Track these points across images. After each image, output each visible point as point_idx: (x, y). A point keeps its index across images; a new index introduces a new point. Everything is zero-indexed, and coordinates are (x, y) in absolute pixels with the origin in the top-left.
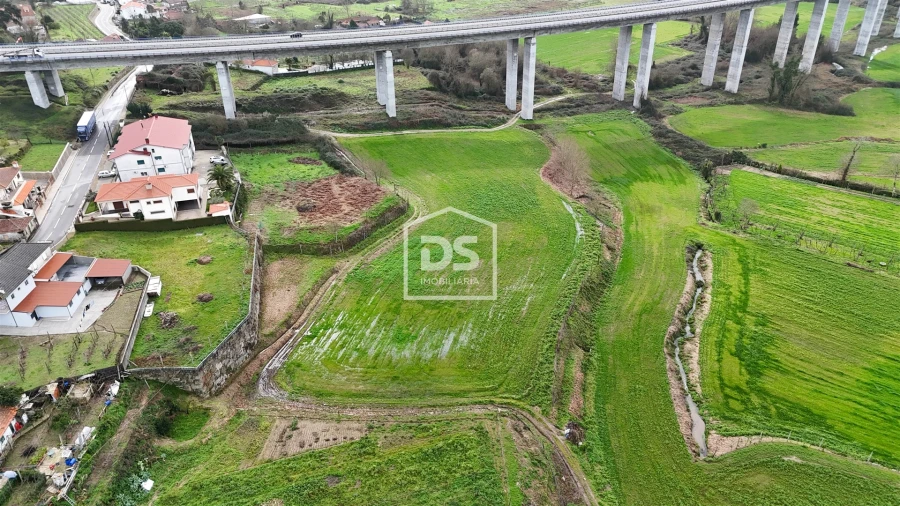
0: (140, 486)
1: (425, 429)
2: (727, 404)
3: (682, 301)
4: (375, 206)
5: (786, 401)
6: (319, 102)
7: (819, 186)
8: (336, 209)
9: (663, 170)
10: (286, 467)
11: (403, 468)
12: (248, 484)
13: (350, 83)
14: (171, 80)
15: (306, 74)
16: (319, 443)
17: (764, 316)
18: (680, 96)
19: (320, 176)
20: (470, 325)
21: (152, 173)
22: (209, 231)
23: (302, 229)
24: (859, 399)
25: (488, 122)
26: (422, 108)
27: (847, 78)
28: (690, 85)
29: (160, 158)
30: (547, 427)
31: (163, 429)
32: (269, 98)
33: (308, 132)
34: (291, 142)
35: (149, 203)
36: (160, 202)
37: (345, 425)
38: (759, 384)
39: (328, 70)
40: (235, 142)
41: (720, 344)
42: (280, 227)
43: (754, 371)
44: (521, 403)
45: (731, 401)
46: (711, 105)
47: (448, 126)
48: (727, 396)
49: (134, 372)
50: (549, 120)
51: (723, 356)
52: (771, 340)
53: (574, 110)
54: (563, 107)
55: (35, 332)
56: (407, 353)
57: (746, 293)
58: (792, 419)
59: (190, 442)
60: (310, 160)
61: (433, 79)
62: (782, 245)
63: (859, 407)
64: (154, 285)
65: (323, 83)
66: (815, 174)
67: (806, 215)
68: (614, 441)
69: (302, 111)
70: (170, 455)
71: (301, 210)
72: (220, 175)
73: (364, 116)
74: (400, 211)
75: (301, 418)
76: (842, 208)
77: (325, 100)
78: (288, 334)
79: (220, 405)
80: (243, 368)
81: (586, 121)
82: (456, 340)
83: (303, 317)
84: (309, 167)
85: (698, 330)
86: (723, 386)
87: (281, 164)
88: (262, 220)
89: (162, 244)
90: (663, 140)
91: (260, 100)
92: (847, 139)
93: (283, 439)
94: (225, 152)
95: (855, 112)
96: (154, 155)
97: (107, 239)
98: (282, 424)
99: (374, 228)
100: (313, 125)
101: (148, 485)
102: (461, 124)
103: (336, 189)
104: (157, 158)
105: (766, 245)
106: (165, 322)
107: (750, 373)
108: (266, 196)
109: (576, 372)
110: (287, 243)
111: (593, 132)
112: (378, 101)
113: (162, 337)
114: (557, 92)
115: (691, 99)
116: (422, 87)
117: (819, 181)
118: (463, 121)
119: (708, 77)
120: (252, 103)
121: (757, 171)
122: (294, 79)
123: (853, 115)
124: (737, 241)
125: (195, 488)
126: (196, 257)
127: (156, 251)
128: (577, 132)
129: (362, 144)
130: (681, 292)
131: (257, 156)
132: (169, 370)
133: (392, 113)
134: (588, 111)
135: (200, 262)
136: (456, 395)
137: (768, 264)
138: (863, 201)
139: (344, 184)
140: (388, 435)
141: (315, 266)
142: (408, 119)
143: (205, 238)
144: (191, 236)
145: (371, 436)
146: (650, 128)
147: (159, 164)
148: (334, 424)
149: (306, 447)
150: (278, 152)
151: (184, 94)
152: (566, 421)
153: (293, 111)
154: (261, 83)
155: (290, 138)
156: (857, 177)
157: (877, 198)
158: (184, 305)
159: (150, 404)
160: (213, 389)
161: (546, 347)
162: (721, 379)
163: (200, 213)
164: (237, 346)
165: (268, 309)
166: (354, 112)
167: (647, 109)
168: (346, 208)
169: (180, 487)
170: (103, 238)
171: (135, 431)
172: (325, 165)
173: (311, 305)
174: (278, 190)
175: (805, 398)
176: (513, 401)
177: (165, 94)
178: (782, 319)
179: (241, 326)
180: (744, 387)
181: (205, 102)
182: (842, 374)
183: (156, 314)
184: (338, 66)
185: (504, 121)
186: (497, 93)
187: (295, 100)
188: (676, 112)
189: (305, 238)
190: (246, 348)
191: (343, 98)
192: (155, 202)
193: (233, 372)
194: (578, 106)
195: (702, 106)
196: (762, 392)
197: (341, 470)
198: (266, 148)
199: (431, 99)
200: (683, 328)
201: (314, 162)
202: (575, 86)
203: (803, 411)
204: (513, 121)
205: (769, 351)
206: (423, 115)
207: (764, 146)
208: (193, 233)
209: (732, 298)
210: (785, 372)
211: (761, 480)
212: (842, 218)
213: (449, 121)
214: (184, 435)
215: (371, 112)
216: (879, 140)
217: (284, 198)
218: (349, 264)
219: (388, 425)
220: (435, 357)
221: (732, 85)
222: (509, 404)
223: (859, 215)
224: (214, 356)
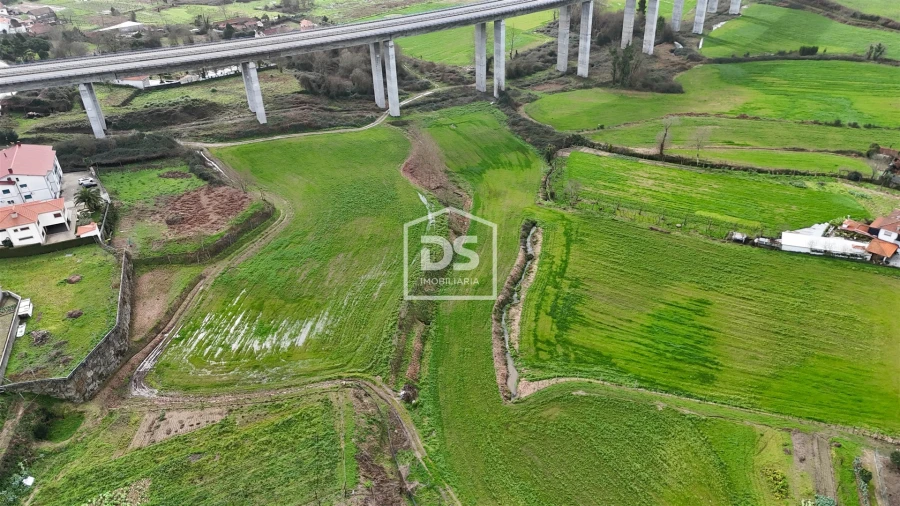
0: (21, 483)
1: (279, 406)
2: (537, 356)
3: (512, 273)
4: (241, 213)
5: (584, 347)
6: (190, 114)
7: (641, 161)
8: (203, 219)
9: (513, 157)
10: (154, 453)
11: (256, 439)
12: (119, 470)
13: (222, 92)
14: (37, 102)
15: (178, 85)
16: (184, 429)
17: (577, 279)
18: (537, 84)
19: (189, 188)
20: (327, 313)
21: (18, 201)
22: (79, 251)
23: (171, 241)
24: (639, 340)
25: (357, 122)
26: (292, 113)
27: (682, 57)
28: (547, 72)
29: (25, 185)
30: (386, 392)
31: (41, 434)
32: (140, 114)
33: (179, 145)
34: (161, 158)
35: (16, 231)
36: (28, 228)
37: (207, 411)
38: (565, 336)
39: (201, 79)
40: (104, 162)
41: (538, 307)
42: (149, 241)
43: (563, 326)
44: (366, 375)
45: (541, 353)
46: (563, 91)
47: (318, 128)
48: (538, 349)
49: (9, 387)
50: (417, 115)
51: (540, 316)
52: (579, 299)
53: (439, 104)
54: (430, 102)
56: (268, 344)
57: (565, 262)
58: (585, 362)
59: (67, 442)
60: (180, 173)
61: (304, 81)
62: (601, 218)
63: (638, 346)
64: (25, 307)
65: (196, 94)
66: (640, 150)
67: (626, 188)
68: (442, 397)
69: (174, 124)
70: (48, 455)
71: (170, 223)
72: (87, 197)
73: (235, 125)
74: (266, 215)
75: (169, 410)
76: (655, 179)
77: (196, 111)
78: (157, 339)
79: (93, 408)
80: (114, 373)
81: (449, 115)
82: (313, 328)
83: (171, 323)
84: (179, 180)
85: (523, 297)
86: (536, 340)
87: (151, 180)
88: (133, 236)
89: (32, 268)
90: (516, 128)
91: (130, 117)
93: (151, 430)
94: (94, 173)
95: (684, 88)
96: (19, 183)
98: (150, 417)
99: (240, 233)
101: (29, 481)
102: (331, 126)
103: (204, 200)
104: (22, 186)
105: (589, 218)
106: (37, 340)
107: (559, 328)
108: (136, 212)
109: (414, 343)
110: (156, 255)
111: (455, 125)
112: (250, 108)
113: (34, 354)
114: (426, 87)
115: (547, 86)
116: (294, 90)
117: (641, 156)
118: (332, 123)
119: (562, 64)
120: (121, 120)
121: (591, 151)
122: (166, 91)
123: (683, 92)
124: (566, 216)
125: (71, 479)
126: (66, 277)
127: (26, 275)
128: (441, 125)
129: (233, 153)
130: (512, 265)
131: (127, 175)
132: (42, 382)
133: (262, 120)
134: (452, 104)
135: (70, 282)
136: (310, 375)
137: (588, 235)
138: (674, 171)
139: (212, 195)
140: (244, 415)
141: (183, 275)
142: (279, 124)
143: (74, 258)
144: (61, 257)
145: (231, 418)
146: (506, 117)
147: (26, 191)
148: (198, 411)
149: (173, 433)
150: (149, 168)
151: (52, 115)
152: (402, 385)
153: (165, 125)
154: (132, 98)
155: (159, 154)
156: (673, 150)
157: (685, 168)
158: (55, 322)
159: (26, 413)
160: (87, 394)
161: (390, 325)
162: (535, 336)
163: (70, 236)
164: (107, 354)
165: (138, 318)
166: (225, 121)
167: (506, 100)
168: (214, 217)
169: (59, 480)
171: (14, 437)
172: (194, 177)
173: (180, 310)
174: (148, 205)
175: (598, 344)
176: (358, 374)
177: (31, 117)
178: (591, 280)
179: (109, 336)
180: (553, 340)
181: (74, 122)
182: (631, 321)
183: (28, 334)
184: (211, 74)
185: (372, 120)
186: (368, 92)
187: (165, 114)
188: (532, 99)
189: (172, 249)
190: (117, 355)
191: (215, 109)
192: (22, 229)
193: (106, 377)
194: (444, 100)
195: (556, 92)
196: (566, 343)
197: (202, 448)
198: (136, 165)
199: (302, 103)
200: (512, 296)
201: (183, 175)
202: (442, 80)
203: (595, 354)
204: (382, 119)
205: (577, 308)
206: (293, 120)
207: (602, 127)
208: (62, 254)
209: (554, 267)
210: (587, 325)
211: (555, 412)
212: (654, 188)
213: (319, 124)
214: (61, 436)
215: (243, 120)
216: (698, 115)
217: (154, 213)
218: (215, 270)
219: (245, 406)
220: (293, 344)
221: (583, 70)
222: (355, 377)
223: (668, 185)
224: (84, 365)
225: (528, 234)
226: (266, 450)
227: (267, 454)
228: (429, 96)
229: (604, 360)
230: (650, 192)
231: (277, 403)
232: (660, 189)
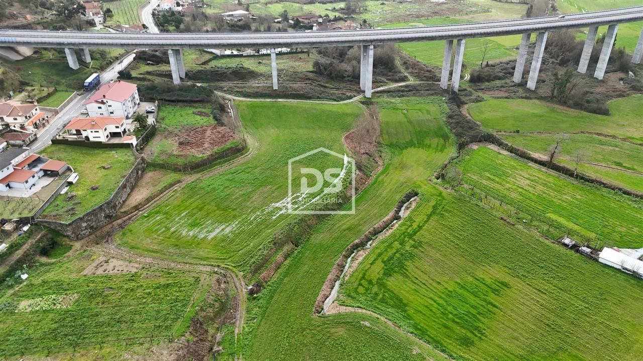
0: (20, 276)
1: (170, 273)
3: (375, 226)
4: (223, 146)
5: (393, 293)
6: (235, 76)
7: (531, 164)
9: (435, 141)
10: (89, 280)
12: (68, 284)
14: (155, 56)
15: (241, 56)
16: (113, 271)
17: (421, 242)
18: (489, 89)
19: (205, 124)
20: (237, 222)
22: (119, 151)
24: (436, 298)
25: (338, 97)
26: (298, 85)
28: (503, 81)
29: (111, 106)
30: (240, 284)
31: (45, 252)
32: (206, 72)
36: (98, 132)
37: (132, 264)
38: (384, 281)
39: (256, 54)
40: (167, 99)
41: (380, 255)
42: (163, 152)
43: (388, 273)
44: (234, 269)
45: (360, 287)
46: (507, 98)
47: (309, 98)
48: (360, 284)
50: (384, 99)
51: (377, 262)
52: (412, 256)
53: (404, 93)
54: (399, 91)
55: (5, 194)
56: (191, 233)
57: (420, 227)
58: (386, 303)
59: (53, 260)
60: (205, 113)
61: (315, 65)
63: (433, 302)
64: (72, 177)
65: (247, 63)
66: (536, 155)
67: (504, 183)
68: (276, 297)
69: (223, 81)
70: (42, 265)
71: (181, 143)
72: (138, 119)
73: (258, 87)
74: (239, 150)
75: (113, 257)
77: (241, 75)
78: (134, 213)
79: (77, 245)
82: (223, 230)
83: (147, 206)
84: (203, 117)
85: (374, 244)
86: (363, 278)
87: (187, 114)
88: (156, 148)
89: (92, 155)
90: (451, 121)
91: (200, 72)
92: (582, 132)
93: (97, 267)
94: (157, 104)
95: (611, 111)
96: (108, 104)
97: (65, 149)
98: (102, 259)
99: (216, 159)
100: (225, 91)
101: (24, 277)
102: (318, 98)
104: (109, 106)
105: (460, 199)
106: (68, 198)
107: (384, 274)
108: (167, 133)
109: (279, 257)
110: (161, 162)
111: (407, 110)
113: (62, 205)
114: (404, 79)
115: (496, 92)
117: (536, 161)
118: (320, 96)
119: (517, 77)
120: (194, 74)
122: (232, 59)
123: (608, 115)
124: (443, 194)
125: (44, 282)
127: (88, 158)
128: (397, 109)
129: (248, 106)
131: (178, 108)
132: (55, 223)
133: (276, 87)
134: (414, 95)
135: (104, 168)
136: (203, 259)
137: (450, 211)
138: (552, 177)
140: (148, 273)
141: (170, 177)
142: (284, 91)
143: (115, 154)
144: (109, 153)
145: (140, 273)
146: (448, 111)
147: (110, 109)
148: (127, 263)
149: (107, 272)
150: (190, 106)
152: (253, 282)
153: (218, 80)
154: (210, 60)
156: (563, 160)
157: (563, 176)
158: (82, 190)
159: (41, 238)
161: (270, 240)
162: (364, 274)
164: (99, 215)
165: (130, 199)
166: (254, 84)
167: (456, 98)
170: (63, 149)
171: (28, 250)
172: (211, 117)
173: (156, 199)
174: (176, 130)
175: (404, 293)
176: (231, 267)
177: (148, 64)
178: (430, 245)
179: (103, 205)
180: (374, 281)
182: (439, 283)
183: (67, 193)
185: (350, 98)
187: (221, 73)
188: (478, 100)
189: (173, 160)
190: (106, 217)
191: (252, 75)
193: (95, 229)
195: (501, 98)
196: (381, 284)
197: (115, 286)
198: (185, 104)
199: (309, 79)
200: (367, 242)
201: (206, 115)
202: (418, 76)
203: (397, 299)
204: (359, 97)
205: (406, 263)
206: (295, 90)
207: (518, 132)
208: (111, 151)
209: (410, 229)
210: (406, 277)
211: (341, 331)
212: (526, 188)
213: (310, 95)
214: (55, 256)
215: (265, 85)
217: (176, 135)
218: (189, 179)
220: (205, 237)
221: (531, 84)
222: (227, 268)
223: (540, 188)
224: (81, 219)
225: (408, 201)
226: (145, 298)
227: (144, 301)
228: (401, 86)
229: (400, 305)
230: (520, 190)
231: (170, 271)
232: (531, 189)
